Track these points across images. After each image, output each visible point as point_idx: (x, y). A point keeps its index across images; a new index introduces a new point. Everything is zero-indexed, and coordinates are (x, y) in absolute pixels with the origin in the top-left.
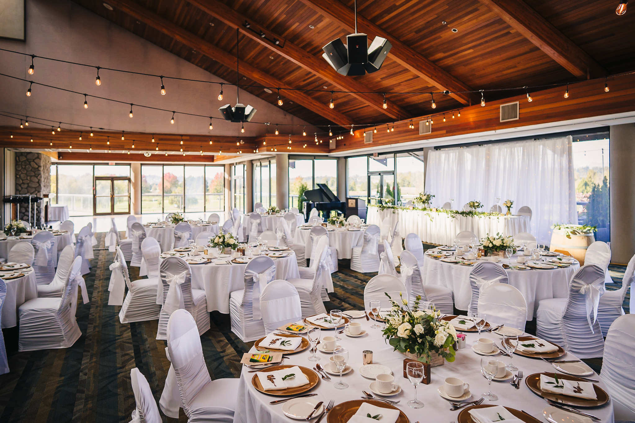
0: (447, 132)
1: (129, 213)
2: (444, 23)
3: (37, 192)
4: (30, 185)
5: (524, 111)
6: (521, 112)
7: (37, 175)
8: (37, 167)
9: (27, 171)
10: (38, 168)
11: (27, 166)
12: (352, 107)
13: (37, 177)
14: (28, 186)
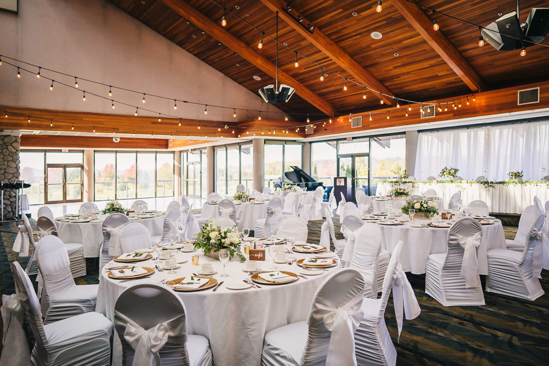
0: (454, 115)
1: (81, 200)
2: (500, 14)
3: (15, 178)
4: (7, 170)
5: (544, 95)
6: (541, 96)
7: (15, 160)
8: (15, 151)
9: (4, 155)
10: (16, 153)
11: (4, 150)
12: (341, 95)
13: (15, 162)
14: (5, 172)
